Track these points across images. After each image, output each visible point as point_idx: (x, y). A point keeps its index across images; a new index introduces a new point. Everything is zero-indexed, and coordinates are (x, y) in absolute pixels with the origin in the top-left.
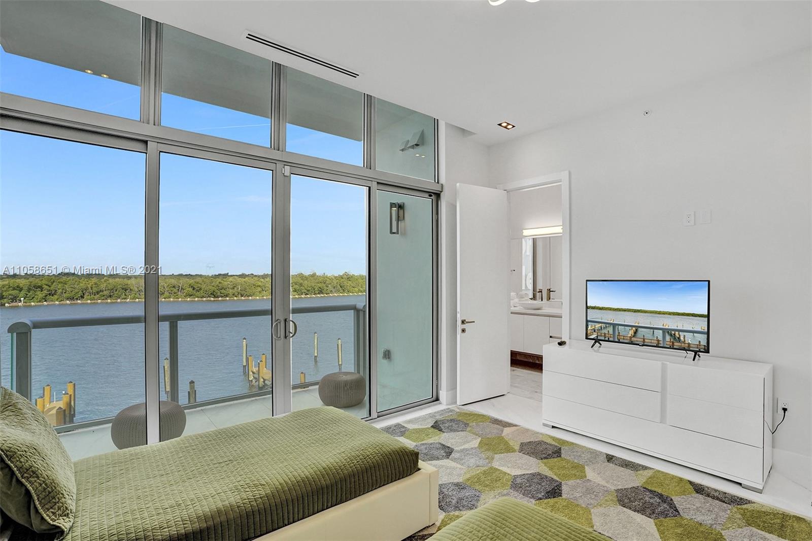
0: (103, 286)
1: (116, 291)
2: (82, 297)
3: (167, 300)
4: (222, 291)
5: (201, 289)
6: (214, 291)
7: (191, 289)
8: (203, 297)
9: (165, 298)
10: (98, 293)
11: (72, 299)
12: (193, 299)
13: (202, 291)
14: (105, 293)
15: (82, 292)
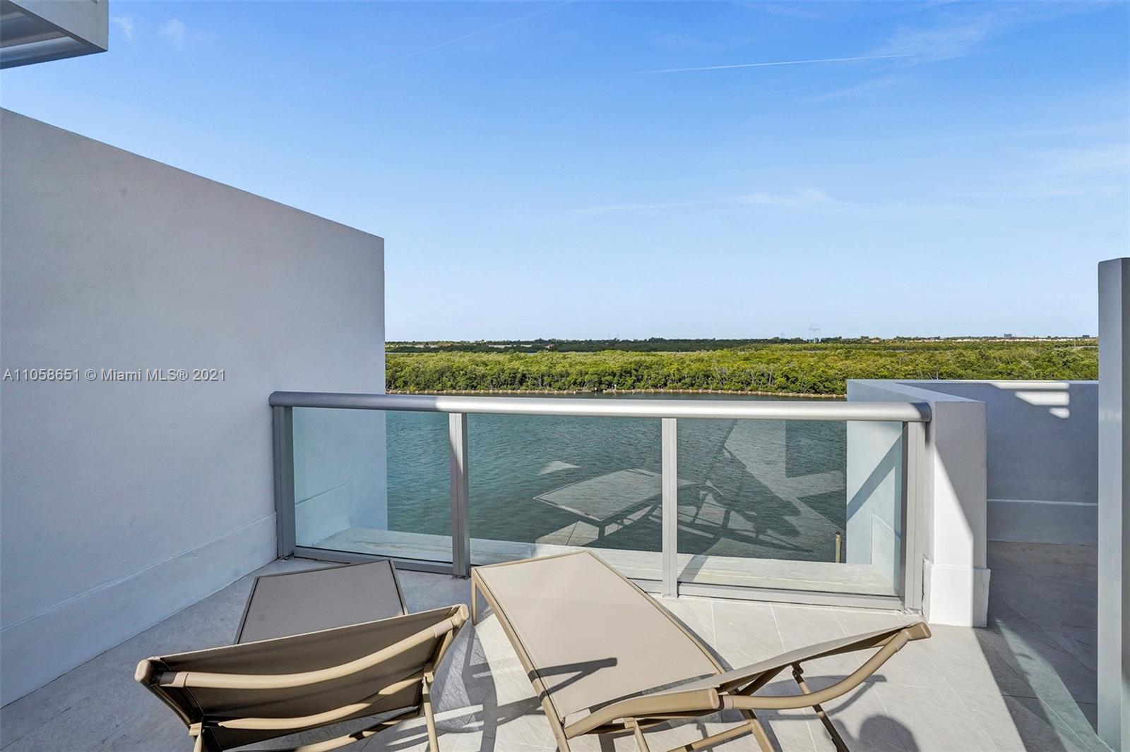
0: (685, 372)
1: (698, 378)
2: (665, 385)
3: (753, 393)
4: (827, 384)
5: (797, 380)
6: (814, 384)
7: (784, 380)
8: (799, 392)
9: (751, 391)
10: (680, 380)
11: (655, 386)
12: (787, 394)
13: (798, 383)
14: (687, 380)
15: (665, 378)
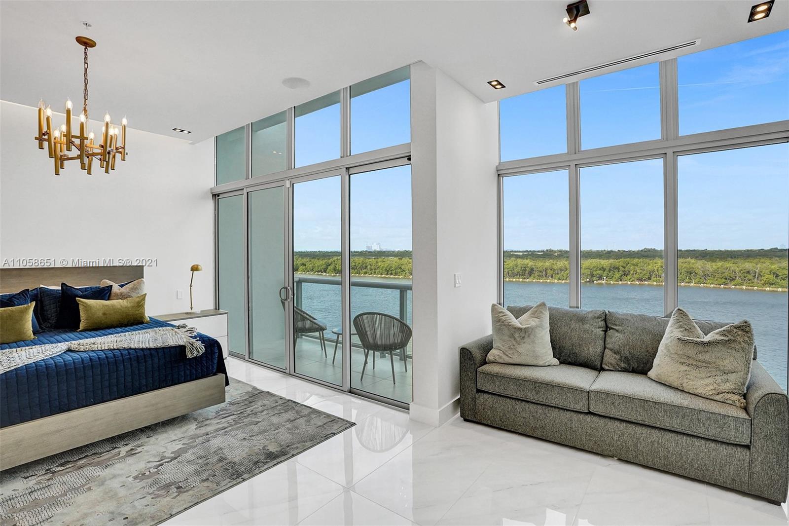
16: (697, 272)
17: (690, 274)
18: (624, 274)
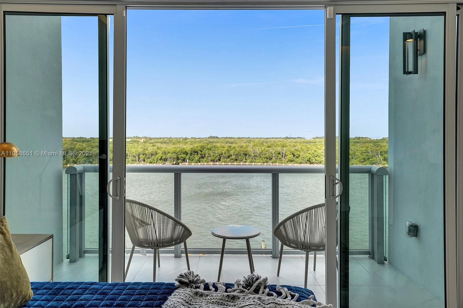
16: (250, 154)
17: (246, 155)
18: (202, 157)
